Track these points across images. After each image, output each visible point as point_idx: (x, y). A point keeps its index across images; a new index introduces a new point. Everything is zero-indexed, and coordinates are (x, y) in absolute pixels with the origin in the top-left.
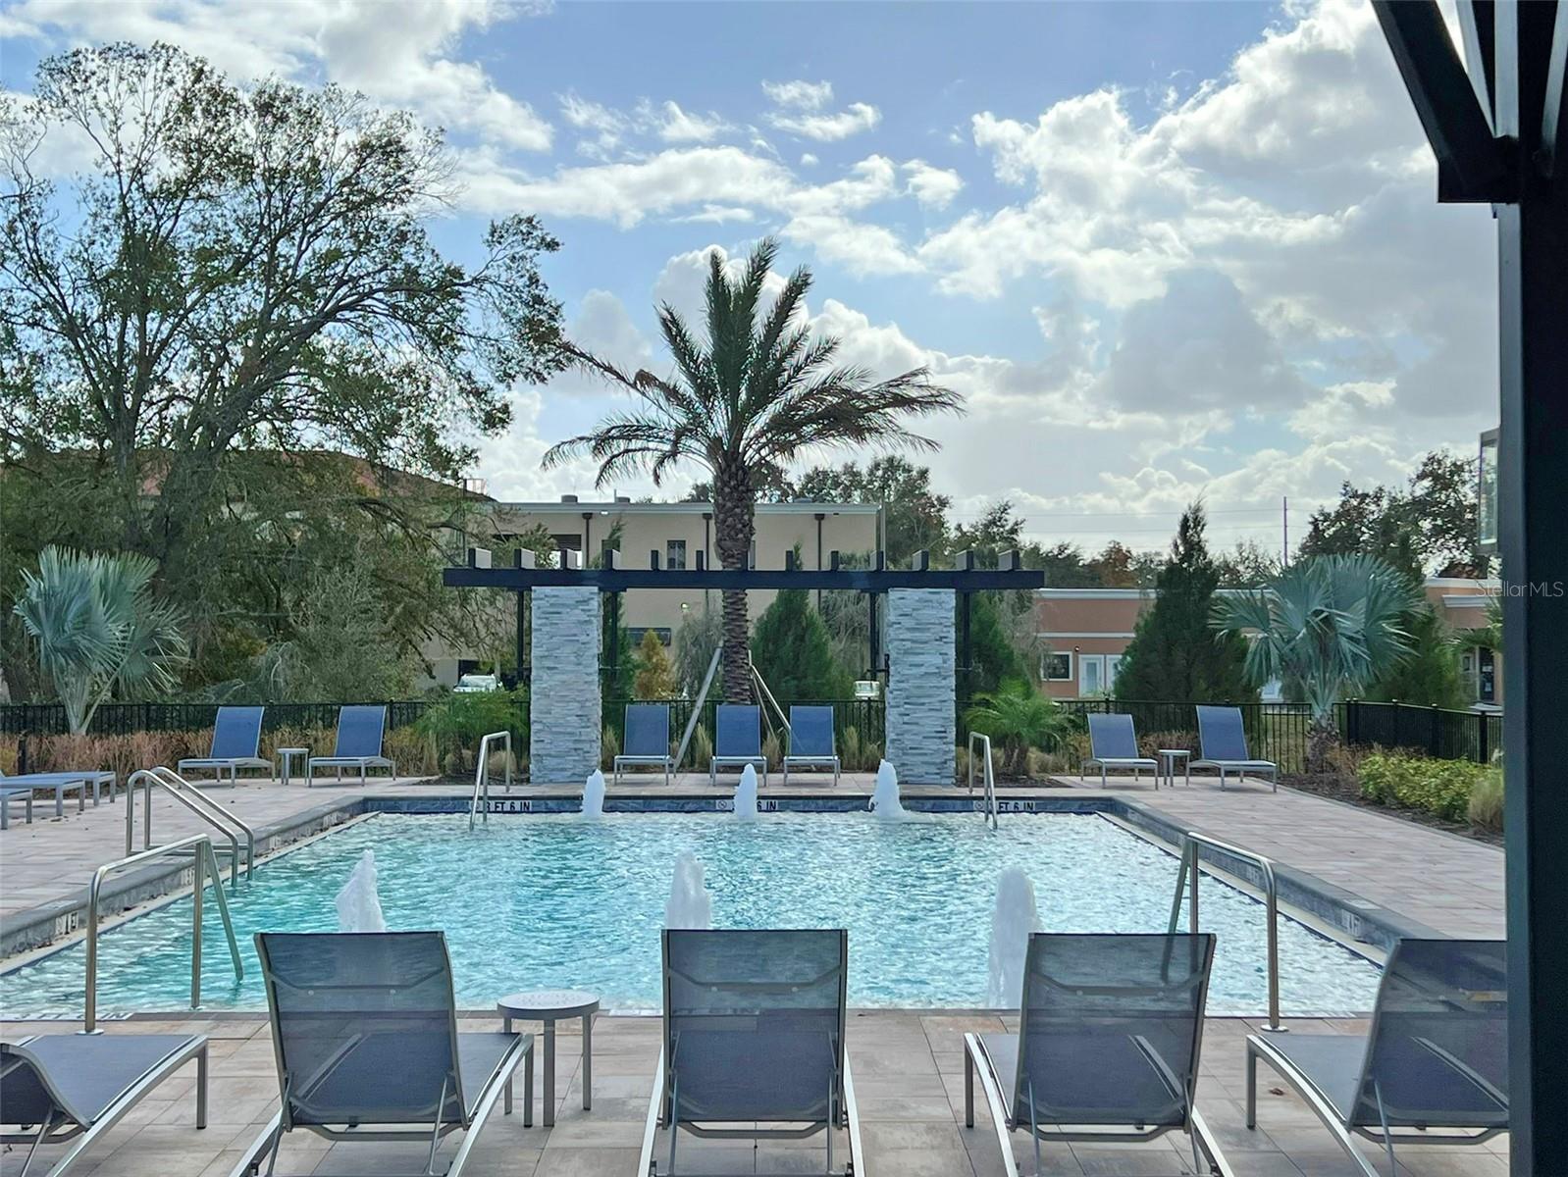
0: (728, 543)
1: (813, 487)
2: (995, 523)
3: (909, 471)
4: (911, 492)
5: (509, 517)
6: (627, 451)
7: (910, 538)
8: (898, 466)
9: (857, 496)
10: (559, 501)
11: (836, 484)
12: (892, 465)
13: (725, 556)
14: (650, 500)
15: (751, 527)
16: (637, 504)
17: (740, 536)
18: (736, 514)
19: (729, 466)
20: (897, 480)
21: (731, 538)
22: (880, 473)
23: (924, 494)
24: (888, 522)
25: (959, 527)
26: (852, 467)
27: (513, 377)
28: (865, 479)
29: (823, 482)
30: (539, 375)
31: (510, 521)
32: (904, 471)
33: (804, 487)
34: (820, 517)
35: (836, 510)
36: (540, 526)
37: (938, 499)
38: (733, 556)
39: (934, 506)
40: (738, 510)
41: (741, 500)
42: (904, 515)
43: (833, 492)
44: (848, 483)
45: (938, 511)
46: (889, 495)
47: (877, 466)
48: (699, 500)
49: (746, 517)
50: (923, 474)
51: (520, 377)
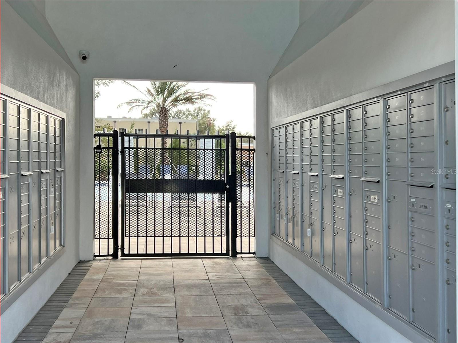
0: (162, 128)
1: (177, 115)
2: (228, 126)
3: (205, 111)
4: (205, 117)
5: (99, 121)
6: (136, 105)
7: (205, 129)
8: (202, 109)
9: (190, 117)
10: (107, 117)
11: (184, 114)
12: (200, 109)
13: (162, 131)
14: (130, 117)
15: (168, 125)
16: (128, 119)
17: (165, 127)
18: (164, 122)
19: (162, 110)
20: (201, 113)
21: (163, 127)
22: (196, 111)
23: (209, 117)
24: (199, 125)
25: (219, 127)
26: (188, 109)
27: (100, 85)
28: (192, 113)
29: (180, 113)
30: (107, 84)
31: (100, 122)
32: (203, 111)
33: (175, 115)
34: (180, 123)
35: (185, 121)
36: (108, 124)
37: (213, 119)
38: (163, 131)
39: (211, 121)
40: (164, 121)
41: (165, 118)
42: (203, 123)
43: (183, 116)
44: (187, 114)
45: (213, 122)
46: (199, 117)
47: (196, 109)
48: (145, 118)
49: (166, 122)
50: (209, 112)
51: (102, 85)
